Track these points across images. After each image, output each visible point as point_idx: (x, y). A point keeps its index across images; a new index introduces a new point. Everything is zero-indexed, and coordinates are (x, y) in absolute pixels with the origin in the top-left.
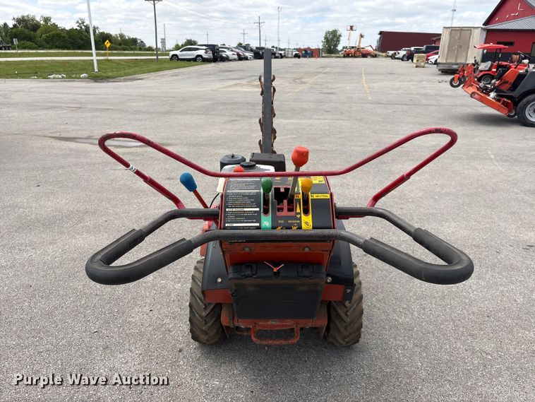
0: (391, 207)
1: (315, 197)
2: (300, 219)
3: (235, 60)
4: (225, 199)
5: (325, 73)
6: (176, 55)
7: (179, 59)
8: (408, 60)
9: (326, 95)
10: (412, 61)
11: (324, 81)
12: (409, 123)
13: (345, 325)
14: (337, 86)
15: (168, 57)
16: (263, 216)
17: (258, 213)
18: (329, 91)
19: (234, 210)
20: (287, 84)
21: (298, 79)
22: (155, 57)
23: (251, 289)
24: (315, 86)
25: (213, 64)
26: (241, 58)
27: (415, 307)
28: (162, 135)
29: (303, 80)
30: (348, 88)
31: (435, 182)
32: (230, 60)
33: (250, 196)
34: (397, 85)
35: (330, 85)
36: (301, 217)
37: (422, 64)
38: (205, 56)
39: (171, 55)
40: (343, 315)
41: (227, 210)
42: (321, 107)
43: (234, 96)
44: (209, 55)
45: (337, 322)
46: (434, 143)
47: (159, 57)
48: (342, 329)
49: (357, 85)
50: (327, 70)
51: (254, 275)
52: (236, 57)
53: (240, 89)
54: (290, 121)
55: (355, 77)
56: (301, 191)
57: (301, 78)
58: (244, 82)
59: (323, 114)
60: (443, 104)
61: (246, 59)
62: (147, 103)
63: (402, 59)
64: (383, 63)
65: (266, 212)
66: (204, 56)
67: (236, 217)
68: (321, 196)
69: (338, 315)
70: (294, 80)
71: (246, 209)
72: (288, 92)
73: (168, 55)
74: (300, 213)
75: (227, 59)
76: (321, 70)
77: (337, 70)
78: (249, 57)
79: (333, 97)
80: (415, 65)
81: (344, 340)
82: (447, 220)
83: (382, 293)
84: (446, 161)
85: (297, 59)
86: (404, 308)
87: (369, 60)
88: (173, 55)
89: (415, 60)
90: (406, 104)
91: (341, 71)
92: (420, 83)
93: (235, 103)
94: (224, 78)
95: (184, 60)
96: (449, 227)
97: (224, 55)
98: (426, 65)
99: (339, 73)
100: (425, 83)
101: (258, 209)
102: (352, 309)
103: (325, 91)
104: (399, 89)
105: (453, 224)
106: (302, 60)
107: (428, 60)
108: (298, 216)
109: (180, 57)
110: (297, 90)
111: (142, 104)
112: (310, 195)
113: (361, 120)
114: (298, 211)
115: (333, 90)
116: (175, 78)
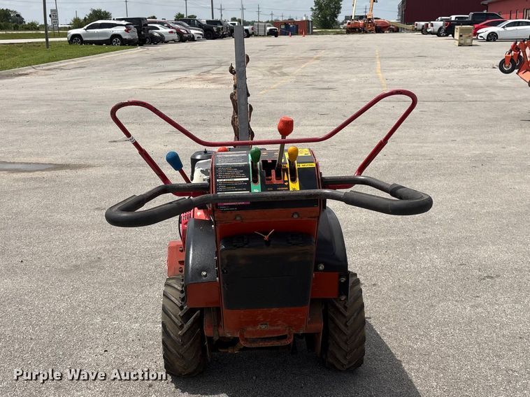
0: (411, 231)
1: (301, 167)
2: (288, 186)
3: (174, 41)
4: (215, 171)
5: (318, 59)
6: (78, 36)
7: (83, 42)
8: (447, 35)
9: (322, 92)
10: (453, 36)
11: (318, 69)
12: (443, 127)
13: (345, 338)
14: (336, 77)
15: (66, 39)
16: (252, 185)
17: (248, 182)
18: (326, 86)
19: (224, 180)
20: (261, 77)
21: (276, 69)
22: (44, 40)
23: (242, 261)
24: (304, 79)
25: (139, 49)
26: (183, 38)
27: (435, 333)
28: (77, 153)
29: (284, 70)
30: (354, 80)
31: (473, 200)
32: (167, 42)
33: (239, 168)
34: (430, 73)
35: (326, 77)
36: (288, 184)
37: (469, 41)
38: (126, 36)
39: (69, 36)
40: (342, 327)
41: (218, 180)
42: (313, 109)
43: (179, 95)
44: (133, 34)
45: (336, 336)
46: (478, 152)
47: (50, 40)
48: (342, 344)
49: (367, 75)
50: (322, 54)
51: (246, 244)
52: (175, 36)
53: (185, 85)
54: (267, 129)
55: (365, 64)
56: (288, 162)
57: (281, 67)
58: (192, 75)
59: (316, 119)
60: (497, 98)
61: (192, 39)
62: (44, 109)
63: (438, 34)
64: (410, 40)
65: (255, 181)
66: (124, 37)
67: (227, 186)
68: (307, 165)
69: (337, 326)
70: (271, 71)
71: (235, 180)
72: (263, 89)
73: (65, 35)
74: (288, 181)
75: (161, 40)
76: (311, 54)
77: (336, 54)
78: (196, 36)
79: (331, 94)
80: (457, 43)
81: (345, 358)
82: (484, 244)
83: (394, 321)
84: (491, 174)
85: (273, 38)
86: (420, 335)
87: (386, 37)
88: (74, 36)
89: (457, 35)
90: (441, 101)
91: (343, 54)
92: (465, 70)
93: (181, 107)
94: (158, 69)
95: (91, 42)
96: (485, 251)
97: (156, 34)
98: (474, 42)
99: (341, 57)
100: (472, 69)
101: (247, 179)
102: (352, 318)
103: (318, 85)
104: (433, 78)
105: (492, 248)
106: (282, 39)
107: (476, 34)
108: (286, 184)
109: (85, 39)
110: (275, 86)
111: (35, 111)
112: (296, 165)
113: (372, 125)
114: (286, 179)
115: (330, 85)
116: (79, 71)
